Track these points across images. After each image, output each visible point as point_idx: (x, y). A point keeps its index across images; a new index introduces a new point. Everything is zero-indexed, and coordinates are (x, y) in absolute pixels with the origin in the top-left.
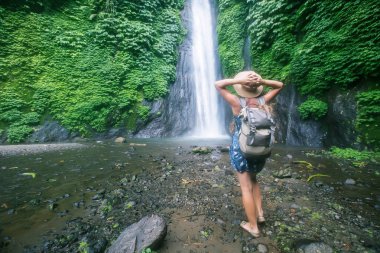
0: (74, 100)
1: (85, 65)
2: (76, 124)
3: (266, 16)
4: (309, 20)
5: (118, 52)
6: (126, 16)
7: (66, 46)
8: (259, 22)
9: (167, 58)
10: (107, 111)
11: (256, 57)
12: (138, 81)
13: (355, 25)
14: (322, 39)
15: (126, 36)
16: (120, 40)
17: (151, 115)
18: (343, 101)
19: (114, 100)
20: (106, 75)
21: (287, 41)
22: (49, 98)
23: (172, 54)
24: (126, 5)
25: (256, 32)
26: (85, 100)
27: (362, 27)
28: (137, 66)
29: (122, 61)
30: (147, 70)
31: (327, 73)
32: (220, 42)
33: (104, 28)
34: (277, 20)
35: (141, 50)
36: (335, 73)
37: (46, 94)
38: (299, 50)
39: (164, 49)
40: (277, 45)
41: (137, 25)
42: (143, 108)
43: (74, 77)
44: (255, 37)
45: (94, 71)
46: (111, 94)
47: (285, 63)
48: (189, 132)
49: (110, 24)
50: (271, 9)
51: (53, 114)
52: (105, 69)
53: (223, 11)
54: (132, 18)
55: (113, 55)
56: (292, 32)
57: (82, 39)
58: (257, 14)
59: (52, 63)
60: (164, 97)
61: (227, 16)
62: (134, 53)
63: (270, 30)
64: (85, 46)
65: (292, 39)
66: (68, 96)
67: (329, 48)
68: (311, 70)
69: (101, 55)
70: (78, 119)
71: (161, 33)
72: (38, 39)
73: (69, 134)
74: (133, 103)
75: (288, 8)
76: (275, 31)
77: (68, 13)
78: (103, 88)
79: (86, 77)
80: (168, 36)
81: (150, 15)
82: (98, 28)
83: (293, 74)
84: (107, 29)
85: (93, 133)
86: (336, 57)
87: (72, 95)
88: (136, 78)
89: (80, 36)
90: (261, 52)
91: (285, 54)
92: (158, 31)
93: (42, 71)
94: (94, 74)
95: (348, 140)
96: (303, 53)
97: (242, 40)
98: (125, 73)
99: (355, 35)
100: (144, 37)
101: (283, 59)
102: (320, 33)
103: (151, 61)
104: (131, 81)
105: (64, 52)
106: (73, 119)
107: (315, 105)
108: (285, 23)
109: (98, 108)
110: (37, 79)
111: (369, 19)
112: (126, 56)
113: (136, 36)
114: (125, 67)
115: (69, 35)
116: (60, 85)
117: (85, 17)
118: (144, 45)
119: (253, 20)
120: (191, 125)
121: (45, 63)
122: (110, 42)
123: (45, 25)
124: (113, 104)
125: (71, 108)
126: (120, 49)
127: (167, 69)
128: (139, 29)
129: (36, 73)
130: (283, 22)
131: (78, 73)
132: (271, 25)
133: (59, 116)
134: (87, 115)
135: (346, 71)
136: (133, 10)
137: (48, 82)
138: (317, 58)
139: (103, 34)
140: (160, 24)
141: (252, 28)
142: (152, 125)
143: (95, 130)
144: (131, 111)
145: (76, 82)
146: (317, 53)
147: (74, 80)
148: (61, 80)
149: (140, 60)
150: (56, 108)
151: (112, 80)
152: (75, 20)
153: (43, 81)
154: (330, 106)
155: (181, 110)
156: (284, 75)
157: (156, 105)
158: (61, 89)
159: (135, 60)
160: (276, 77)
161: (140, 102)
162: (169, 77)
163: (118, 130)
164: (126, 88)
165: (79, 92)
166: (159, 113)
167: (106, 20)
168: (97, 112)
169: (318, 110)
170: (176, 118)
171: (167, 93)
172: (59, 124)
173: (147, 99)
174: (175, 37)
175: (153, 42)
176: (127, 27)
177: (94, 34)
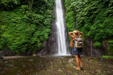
0: (15, 41)
1: (21, 29)
2: (16, 50)
4: (94, 20)
5: (32, 24)
6: (35, 12)
7: (15, 22)
8: (80, 18)
9: (48, 26)
10: (27, 45)
11: (79, 28)
12: (38, 35)
13: (105, 24)
14: (98, 26)
16: (33, 20)
17: (42, 47)
18: (105, 43)
19: (29, 41)
20: (27, 32)
21: (88, 24)
22: (7, 40)
23: (50, 25)
24: (35, 9)
25: (79, 21)
26: (20, 41)
27: (107, 24)
28: (38, 29)
29: (33, 28)
30: (42, 31)
31: (100, 35)
32: (67, 22)
33: (28, 16)
34: (85, 18)
35: (40, 24)
36: (102, 35)
37: (6, 39)
38: (92, 28)
39: (47, 24)
40: (86, 25)
41: (39, 16)
42: (39, 44)
43: (16, 33)
44: (79, 22)
45: (23, 31)
46: (29, 39)
47: (89, 31)
48: (56, 54)
49: (30, 15)
50: (83, 15)
51: (7, 46)
52: (27, 30)
53: (67, 12)
54: (36, 13)
55: (30, 25)
56: (90, 22)
59: (9, 28)
60: (47, 40)
61: (69, 14)
62: (37, 25)
63: (83, 21)
64: (21, 22)
65: (90, 24)
67: (100, 28)
68: (96, 34)
69: (26, 26)
71: (46, 18)
72: (5, 20)
74: (36, 43)
75: (88, 15)
76: (85, 21)
77: (15, 11)
78: (26, 37)
79: (20, 33)
80: (48, 19)
81: (43, 12)
82: (25, 16)
83: (91, 35)
84: (28, 17)
85: (21, 54)
86: (102, 31)
87: (15, 39)
88: (37, 33)
89: (19, 19)
90: (81, 27)
91: (88, 28)
92: (45, 17)
93: (5, 31)
95: (107, 54)
96: (93, 29)
99: (106, 26)
100: (41, 19)
101: (88, 30)
103: (42, 28)
105: (14, 24)
106: (15, 48)
107: (97, 44)
108: (88, 19)
109: (24, 44)
110: (3, 33)
111: (108, 22)
112: (34, 26)
113: (38, 19)
114: (34, 30)
115: (16, 19)
116: (11, 36)
117: (21, 12)
118: (41, 22)
119: (78, 17)
120: (56, 51)
121: (6, 28)
122: (29, 21)
123: (8, 15)
124: (29, 43)
125: (14, 44)
126: (32, 23)
127: (48, 30)
128: (39, 17)
129: (2, 31)
131: (18, 31)
133: (9, 47)
134: (19, 46)
135: (104, 35)
136: (37, 10)
137: (7, 34)
138: (97, 31)
139: (27, 19)
140: (45, 15)
141: (78, 19)
142: (42, 51)
143: (22, 52)
144: (35, 45)
145: (17, 34)
146: (97, 29)
147: (16, 34)
148: (11, 34)
149: (39, 27)
150: (9, 44)
151: (29, 34)
152: (18, 14)
153: (5, 34)
154: (102, 44)
155: (53, 45)
156: (88, 34)
157: (44, 43)
158: (11, 37)
159: (37, 27)
160: (86, 35)
161: (38, 42)
162: (48, 33)
163: (30, 52)
164: (34, 37)
165: (18, 38)
166: (45, 46)
167: (28, 14)
168: (23, 46)
169: (99, 45)
170: (51, 48)
171: (48, 39)
172: (9, 50)
173: (41, 41)
174: (51, 19)
175: (43, 21)
176: (35, 16)
177: (24, 18)
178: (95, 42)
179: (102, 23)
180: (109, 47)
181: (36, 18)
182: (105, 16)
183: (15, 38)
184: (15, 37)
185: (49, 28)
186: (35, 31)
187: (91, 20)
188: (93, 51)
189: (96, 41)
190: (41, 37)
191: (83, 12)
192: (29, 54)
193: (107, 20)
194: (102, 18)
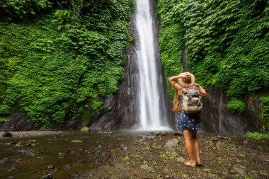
0: (40, 95)
1: (53, 67)
2: (40, 116)
3: (198, 37)
4: (229, 45)
5: (79, 56)
6: (87, 27)
7: (38, 51)
8: (194, 42)
9: (118, 61)
10: (67, 105)
11: (192, 66)
12: (94, 80)
13: (256, 55)
14: (237, 60)
15: (86, 43)
16: (81, 46)
17: (103, 110)
18: (253, 102)
19: (73, 96)
20: (68, 74)
21: (214, 57)
22: (20, 93)
23: (121, 58)
24: (87, 19)
25: (192, 49)
26: (50, 95)
27: (259, 57)
28: (93, 67)
29: (81, 63)
30: (102, 71)
31: (242, 83)
32: (162, 51)
33: (69, 37)
34: (207, 41)
35: (98, 56)
36: (248, 84)
37: (18, 89)
38: (223, 65)
39: (115, 54)
40: (208, 59)
41: (96, 36)
42: (97, 104)
43: (43, 75)
44: (191, 51)
45: (59, 71)
46: (72, 91)
47: (215, 72)
48: (135, 126)
49: (74, 34)
50: (203, 33)
51: (21, 107)
52: (68, 69)
53: (164, 27)
54: (90, 29)
55: (74, 58)
56: (218, 51)
57: (51, 45)
58: (192, 35)
59: (25, 63)
60: (114, 94)
61: (168, 31)
62: (92, 57)
63: (202, 48)
64: (53, 51)
65: (219, 55)
66: (36, 91)
67: (242, 66)
68: (232, 79)
70: (42, 112)
71: (112, 40)
72: (16, 44)
73: (33, 125)
74: (88, 99)
75: (214, 34)
76: (206, 49)
77: (41, 24)
78: (65, 86)
79: (52, 76)
80: (118, 43)
82: (63, 37)
83: (220, 82)
84: (71, 37)
85: (54, 125)
86: (246, 73)
87: (40, 90)
89: (50, 43)
90: (196, 62)
91: (214, 66)
92: (110, 39)
93: (16, 70)
94: (59, 74)
96: (226, 68)
97: (181, 52)
98: (84, 73)
99: (256, 61)
100: (101, 44)
101: (213, 69)
102: (236, 56)
103: (104, 63)
104: (88, 80)
105: (36, 56)
106: (38, 111)
107: (236, 104)
108: (213, 44)
109: (60, 102)
110: (11, 76)
111: (263, 52)
112: (85, 60)
114: (84, 68)
115: (41, 42)
116: (30, 82)
117: (54, 27)
118: (100, 51)
119: (189, 39)
120: (137, 120)
121: (19, 64)
122: (73, 48)
123: (23, 34)
124: (72, 99)
125: (37, 102)
126: (80, 54)
127: (117, 70)
128: (97, 38)
129: (10, 71)
130: (211, 43)
131: (46, 73)
132: (203, 44)
133: (26, 109)
134: (50, 108)
135: (253, 82)
136: (91, 22)
137: (20, 79)
138: (235, 72)
139: (68, 42)
140: (112, 33)
141: (189, 44)
142: (103, 119)
143: (55, 121)
144: (86, 106)
145: (44, 79)
146: (235, 69)
147: (42, 78)
148: (31, 78)
149: (96, 63)
150: (24, 101)
151: (73, 79)
152: (46, 30)
153: (16, 78)
154: (246, 104)
155: (128, 106)
156: (214, 81)
157: (108, 100)
158: (30, 86)
159: (92, 62)
160: (209, 82)
161: (94, 98)
162: (119, 77)
163: (74, 122)
164: (84, 86)
165: (46, 88)
166: (110, 108)
167: (70, 31)
168: (58, 106)
169: (239, 108)
170: (124, 112)
171: (117, 90)
172: (25, 115)
173: (99, 96)
174: (124, 44)
175: (107, 48)
176: (88, 36)
177: (61, 42)
178: (229, 99)
179: (247, 53)
180: (264, 113)
181: (88, 40)
182: (255, 38)
183: (40, 88)
184: (40, 86)
185: (120, 65)
186: (86, 72)
187: (220, 46)
188: (226, 122)
189: (233, 96)
190: (100, 86)
191: (202, 28)
192: (71, 127)
193: (259, 47)
194: (247, 42)
